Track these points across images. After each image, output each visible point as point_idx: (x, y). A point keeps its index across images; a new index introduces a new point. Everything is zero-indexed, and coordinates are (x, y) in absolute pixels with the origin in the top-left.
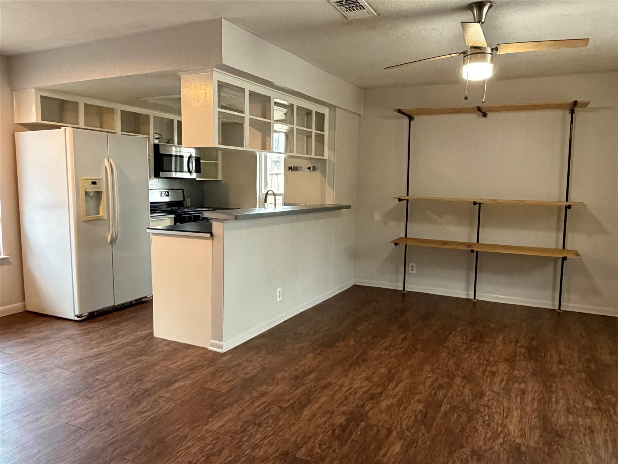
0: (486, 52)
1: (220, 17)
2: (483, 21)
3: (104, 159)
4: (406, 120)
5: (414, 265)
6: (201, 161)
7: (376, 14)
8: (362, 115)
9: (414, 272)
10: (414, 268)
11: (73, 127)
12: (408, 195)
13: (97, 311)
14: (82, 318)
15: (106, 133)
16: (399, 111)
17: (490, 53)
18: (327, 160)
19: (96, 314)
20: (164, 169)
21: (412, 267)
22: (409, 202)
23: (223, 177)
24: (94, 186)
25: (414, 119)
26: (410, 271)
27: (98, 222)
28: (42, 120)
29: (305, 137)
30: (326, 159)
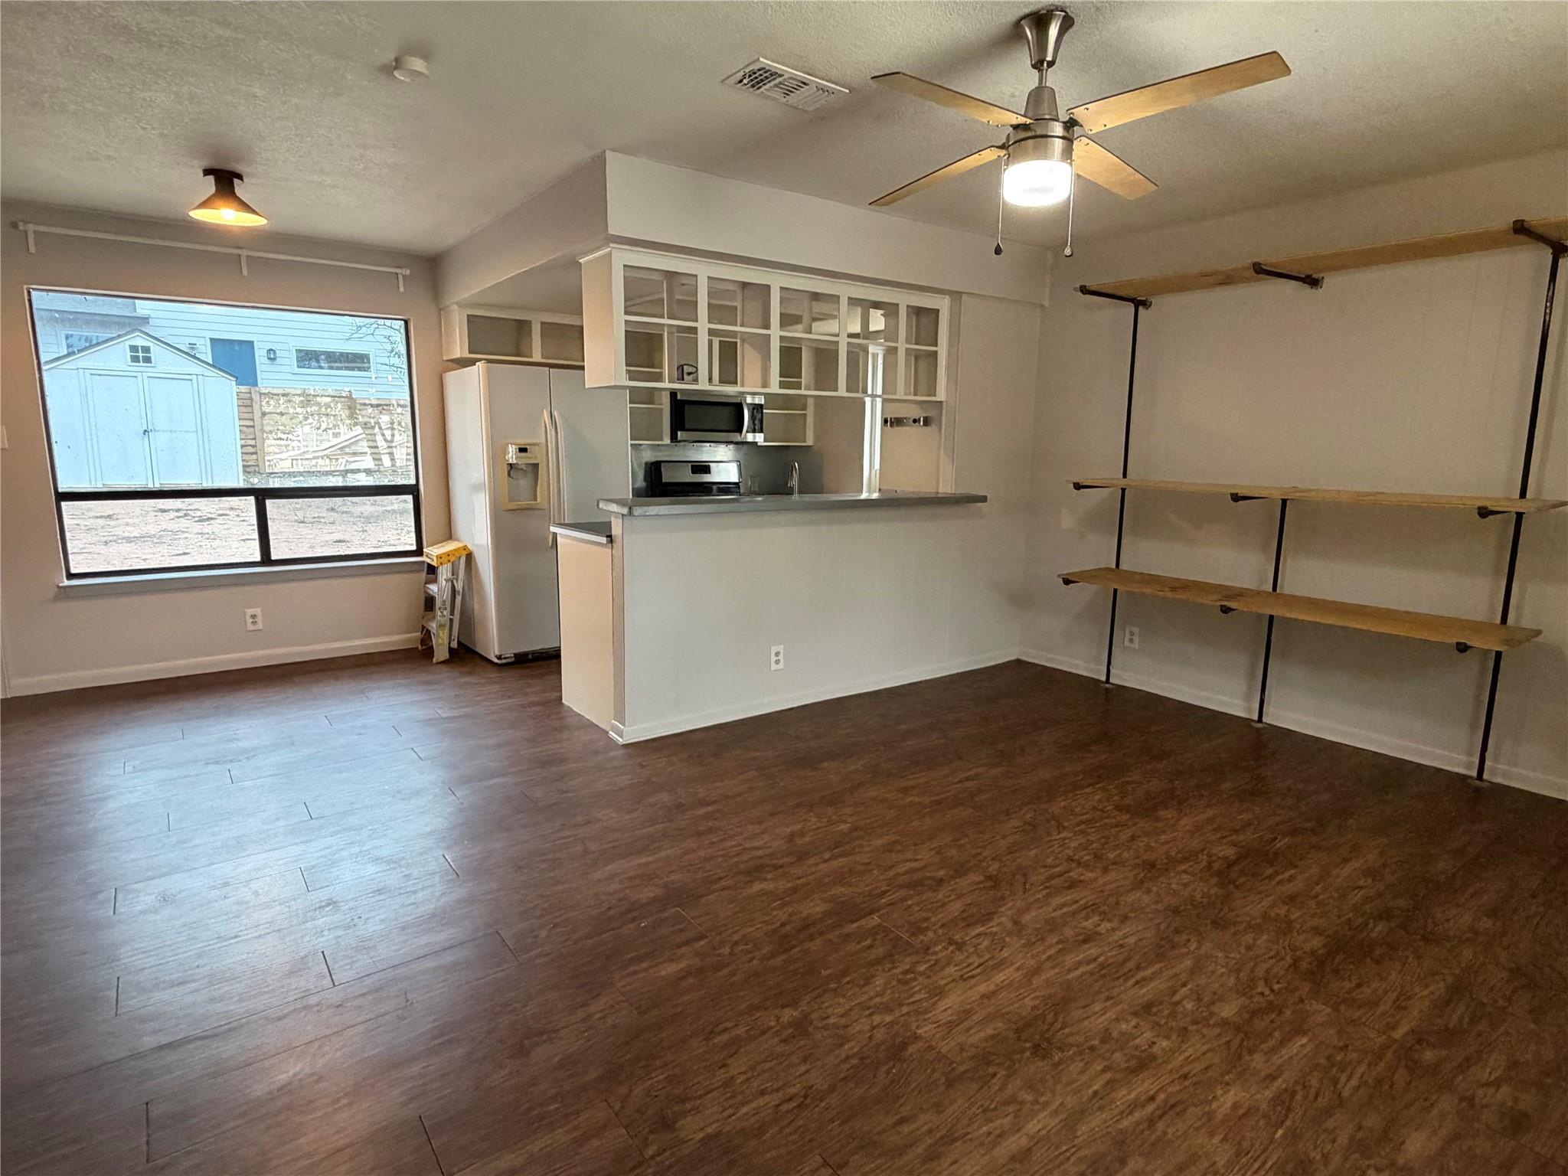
0: (1050, 134)
1: (600, 150)
2: (1049, 58)
3: (542, 412)
4: (1131, 308)
5: (1136, 630)
6: (765, 411)
7: (847, 91)
8: (1046, 303)
9: (1136, 645)
10: (1136, 638)
11: (489, 361)
12: (1125, 476)
13: (533, 653)
14: (504, 661)
15: (547, 369)
16: (1084, 290)
17: (1061, 135)
18: (944, 404)
19: (530, 657)
20: (687, 427)
21: (1132, 634)
22: (1127, 492)
23: (817, 439)
24: (523, 454)
25: (1150, 306)
26: (1127, 643)
27: (530, 512)
28: (470, 352)
29: (913, 358)
30: (941, 402)
